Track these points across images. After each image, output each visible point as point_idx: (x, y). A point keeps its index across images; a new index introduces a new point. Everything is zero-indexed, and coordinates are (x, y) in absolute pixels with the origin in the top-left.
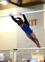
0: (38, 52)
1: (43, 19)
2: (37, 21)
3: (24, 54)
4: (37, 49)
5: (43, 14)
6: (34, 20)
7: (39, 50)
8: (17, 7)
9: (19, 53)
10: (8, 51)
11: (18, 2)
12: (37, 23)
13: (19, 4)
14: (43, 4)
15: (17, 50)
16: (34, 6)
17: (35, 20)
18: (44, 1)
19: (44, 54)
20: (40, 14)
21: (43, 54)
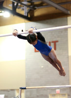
0: (59, 92)
1: (67, 41)
2: (57, 43)
3: (38, 96)
4: (58, 88)
5: (67, 33)
6: (53, 42)
7: (61, 89)
8: (26, 21)
9: (28, 94)
10: (12, 90)
11: (28, 13)
12: (57, 47)
13: (29, 16)
14: (67, 17)
15: (25, 89)
16: (53, 20)
17: (55, 42)
18: (69, 12)
19: (69, 95)
20: (62, 32)
21: (67, 95)
